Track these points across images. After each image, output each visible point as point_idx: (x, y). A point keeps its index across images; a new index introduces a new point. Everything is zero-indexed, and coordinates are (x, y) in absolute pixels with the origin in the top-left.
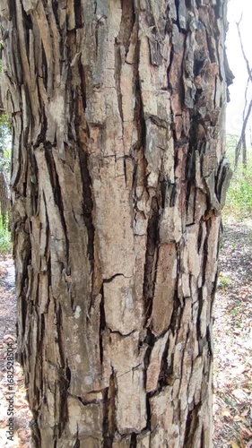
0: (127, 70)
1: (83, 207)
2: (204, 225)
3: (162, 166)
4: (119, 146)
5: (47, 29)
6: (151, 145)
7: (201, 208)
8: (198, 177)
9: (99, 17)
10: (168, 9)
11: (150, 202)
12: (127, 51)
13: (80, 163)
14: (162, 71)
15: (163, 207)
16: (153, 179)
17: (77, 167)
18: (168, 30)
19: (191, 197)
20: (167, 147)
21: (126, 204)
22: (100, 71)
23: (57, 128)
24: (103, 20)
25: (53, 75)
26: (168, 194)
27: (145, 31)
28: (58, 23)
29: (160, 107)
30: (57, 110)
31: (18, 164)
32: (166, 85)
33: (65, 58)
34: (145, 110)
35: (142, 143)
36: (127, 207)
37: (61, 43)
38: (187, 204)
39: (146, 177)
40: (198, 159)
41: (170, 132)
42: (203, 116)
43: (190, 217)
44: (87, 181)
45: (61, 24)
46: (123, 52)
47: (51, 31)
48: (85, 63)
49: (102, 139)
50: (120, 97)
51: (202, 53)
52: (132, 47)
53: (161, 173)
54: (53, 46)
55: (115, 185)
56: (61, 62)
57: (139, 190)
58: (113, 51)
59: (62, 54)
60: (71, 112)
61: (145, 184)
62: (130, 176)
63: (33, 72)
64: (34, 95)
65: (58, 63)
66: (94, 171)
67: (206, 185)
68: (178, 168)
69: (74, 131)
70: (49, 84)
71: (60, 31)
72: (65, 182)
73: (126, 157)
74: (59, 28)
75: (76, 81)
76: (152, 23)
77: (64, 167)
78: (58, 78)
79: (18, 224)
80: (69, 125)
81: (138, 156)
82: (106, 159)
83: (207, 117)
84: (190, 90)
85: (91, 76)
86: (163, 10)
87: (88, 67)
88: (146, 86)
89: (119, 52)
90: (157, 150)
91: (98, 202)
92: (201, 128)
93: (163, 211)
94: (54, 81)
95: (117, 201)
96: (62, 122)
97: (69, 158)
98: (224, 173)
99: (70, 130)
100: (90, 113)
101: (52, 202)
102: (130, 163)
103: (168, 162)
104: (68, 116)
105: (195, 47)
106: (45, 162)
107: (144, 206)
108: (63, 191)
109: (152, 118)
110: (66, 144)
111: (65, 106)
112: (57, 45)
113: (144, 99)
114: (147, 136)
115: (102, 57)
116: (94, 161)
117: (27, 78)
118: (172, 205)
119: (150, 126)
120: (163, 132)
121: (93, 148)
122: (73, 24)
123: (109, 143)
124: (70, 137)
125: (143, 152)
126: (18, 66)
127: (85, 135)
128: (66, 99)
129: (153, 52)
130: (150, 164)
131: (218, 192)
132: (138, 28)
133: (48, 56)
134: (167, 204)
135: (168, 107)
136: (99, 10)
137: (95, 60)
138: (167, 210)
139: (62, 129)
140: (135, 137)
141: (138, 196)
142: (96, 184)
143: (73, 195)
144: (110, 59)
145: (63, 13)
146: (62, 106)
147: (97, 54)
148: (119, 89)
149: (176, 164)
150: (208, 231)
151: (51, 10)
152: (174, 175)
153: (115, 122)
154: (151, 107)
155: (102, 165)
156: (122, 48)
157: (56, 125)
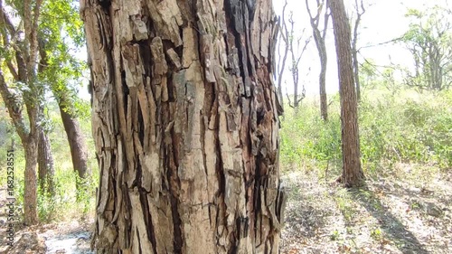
0: (209, 134)
1: (174, 244)
2: (269, 242)
3: (237, 206)
4: (205, 195)
5: (146, 102)
6: (229, 192)
7: (266, 230)
8: (263, 207)
9: (189, 98)
10: (239, 87)
11: (228, 236)
12: (209, 120)
13: (172, 208)
14: (236, 134)
15: (239, 239)
16: (231, 219)
17: (169, 211)
18: (240, 103)
19: (258, 222)
20: (241, 191)
21: (211, 242)
22: (190, 139)
23: (152, 179)
24: (192, 101)
25: (149, 135)
26: (242, 227)
27: (223, 107)
28: (154, 96)
29: (236, 163)
30: (152, 163)
31: (107, 193)
32: (239, 144)
33: (159, 123)
34: (225, 167)
35: (222, 191)
36: (212, 244)
37: (157, 112)
38: (255, 230)
39: (225, 218)
40: (263, 192)
41: (243, 180)
42: (265, 156)
43: (258, 239)
44: (178, 222)
45: (157, 97)
46: (206, 121)
47: (149, 103)
48: (177, 130)
49: (191, 191)
50: (205, 155)
51: (262, 108)
52: (213, 118)
53: (236, 213)
54: (150, 114)
55: (202, 228)
56: (156, 125)
57: (220, 228)
58: (199, 121)
59: (157, 120)
60: (164, 166)
61: (225, 224)
62: (214, 219)
63: (129, 127)
64: (130, 145)
65: (153, 127)
66: (185, 217)
67: (269, 212)
68: (248, 203)
69: (166, 181)
70: (145, 142)
71: (156, 103)
72: (159, 224)
73: (210, 204)
74: (155, 100)
75: (168, 141)
76: (228, 101)
77: (158, 212)
78: (153, 138)
79: (107, 249)
80: (163, 177)
81: (219, 201)
82: (195, 207)
83: (268, 156)
84: (256, 142)
85: (183, 142)
86: (236, 89)
87: (180, 134)
88: (225, 148)
89: (203, 120)
90: (234, 195)
91: (189, 242)
92: (263, 165)
93: (239, 243)
94: (149, 139)
95: (204, 241)
96: (157, 175)
97: (163, 204)
98: (281, 197)
99: (163, 181)
100: (182, 171)
101: (146, 239)
102: (214, 210)
103: (241, 201)
104: (162, 170)
105: (258, 106)
106: (140, 204)
107: (224, 241)
108: (157, 231)
109: (230, 172)
110: (160, 193)
111: (160, 162)
112: (153, 114)
113: (223, 158)
114: (226, 186)
115: (191, 129)
116: (185, 209)
117: (124, 130)
118: (245, 236)
119: (228, 178)
120: (237, 180)
121: (184, 198)
122: (166, 97)
123: (197, 194)
124: (164, 187)
125: (223, 198)
126: (116, 121)
127: (176, 184)
128: (160, 155)
129: (229, 122)
130: (229, 208)
131: (278, 214)
132: (218, 105)
133: (146, 121)
134: (242, 236)
135: (241, 161)
136: (189, 93)
137: (186, 131)
138: (242, 241)
139: (157, 180)
140: (216, 186)
141: (220, 233)
142: (187, 228)
143: (165, 235)
144: (197, 127)
145: (159, 89)
146: (157, 162)
147: (187, 125)
148: (203, 150)
149: (247, 201)
150: (271, 246)
151: (150, 89)
152: (245, 210)
153: (201, 177)
154: (228, 164)
155: (191, 212)
156: (206, 118)
157: (152, 176)
